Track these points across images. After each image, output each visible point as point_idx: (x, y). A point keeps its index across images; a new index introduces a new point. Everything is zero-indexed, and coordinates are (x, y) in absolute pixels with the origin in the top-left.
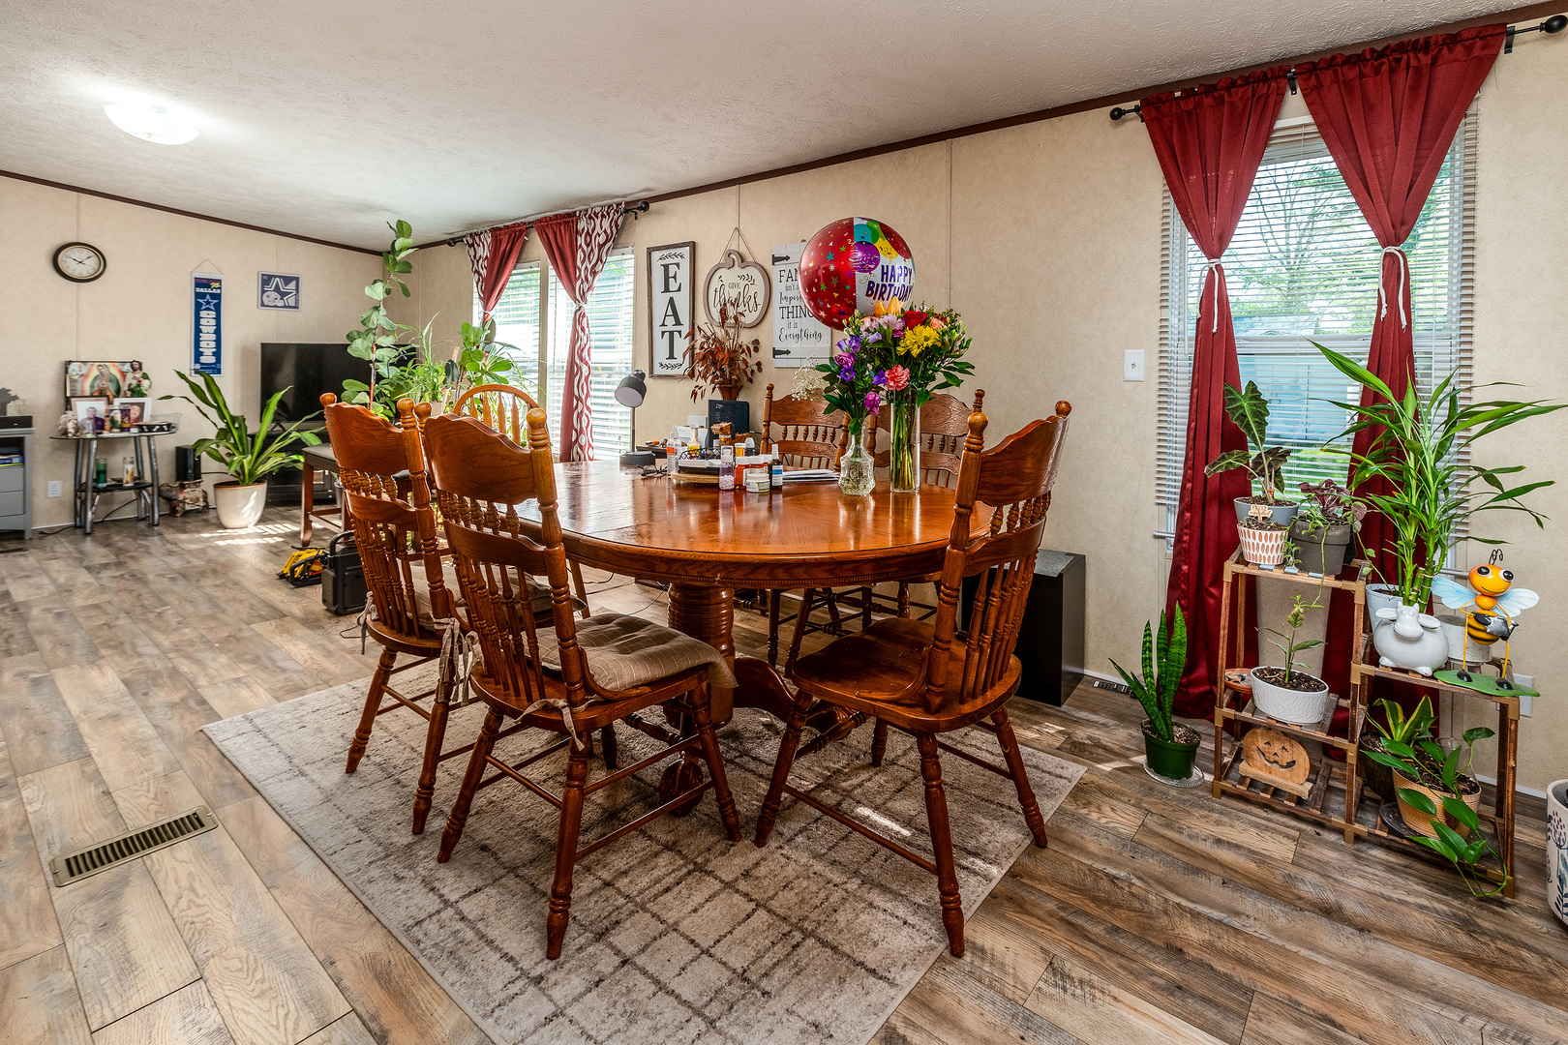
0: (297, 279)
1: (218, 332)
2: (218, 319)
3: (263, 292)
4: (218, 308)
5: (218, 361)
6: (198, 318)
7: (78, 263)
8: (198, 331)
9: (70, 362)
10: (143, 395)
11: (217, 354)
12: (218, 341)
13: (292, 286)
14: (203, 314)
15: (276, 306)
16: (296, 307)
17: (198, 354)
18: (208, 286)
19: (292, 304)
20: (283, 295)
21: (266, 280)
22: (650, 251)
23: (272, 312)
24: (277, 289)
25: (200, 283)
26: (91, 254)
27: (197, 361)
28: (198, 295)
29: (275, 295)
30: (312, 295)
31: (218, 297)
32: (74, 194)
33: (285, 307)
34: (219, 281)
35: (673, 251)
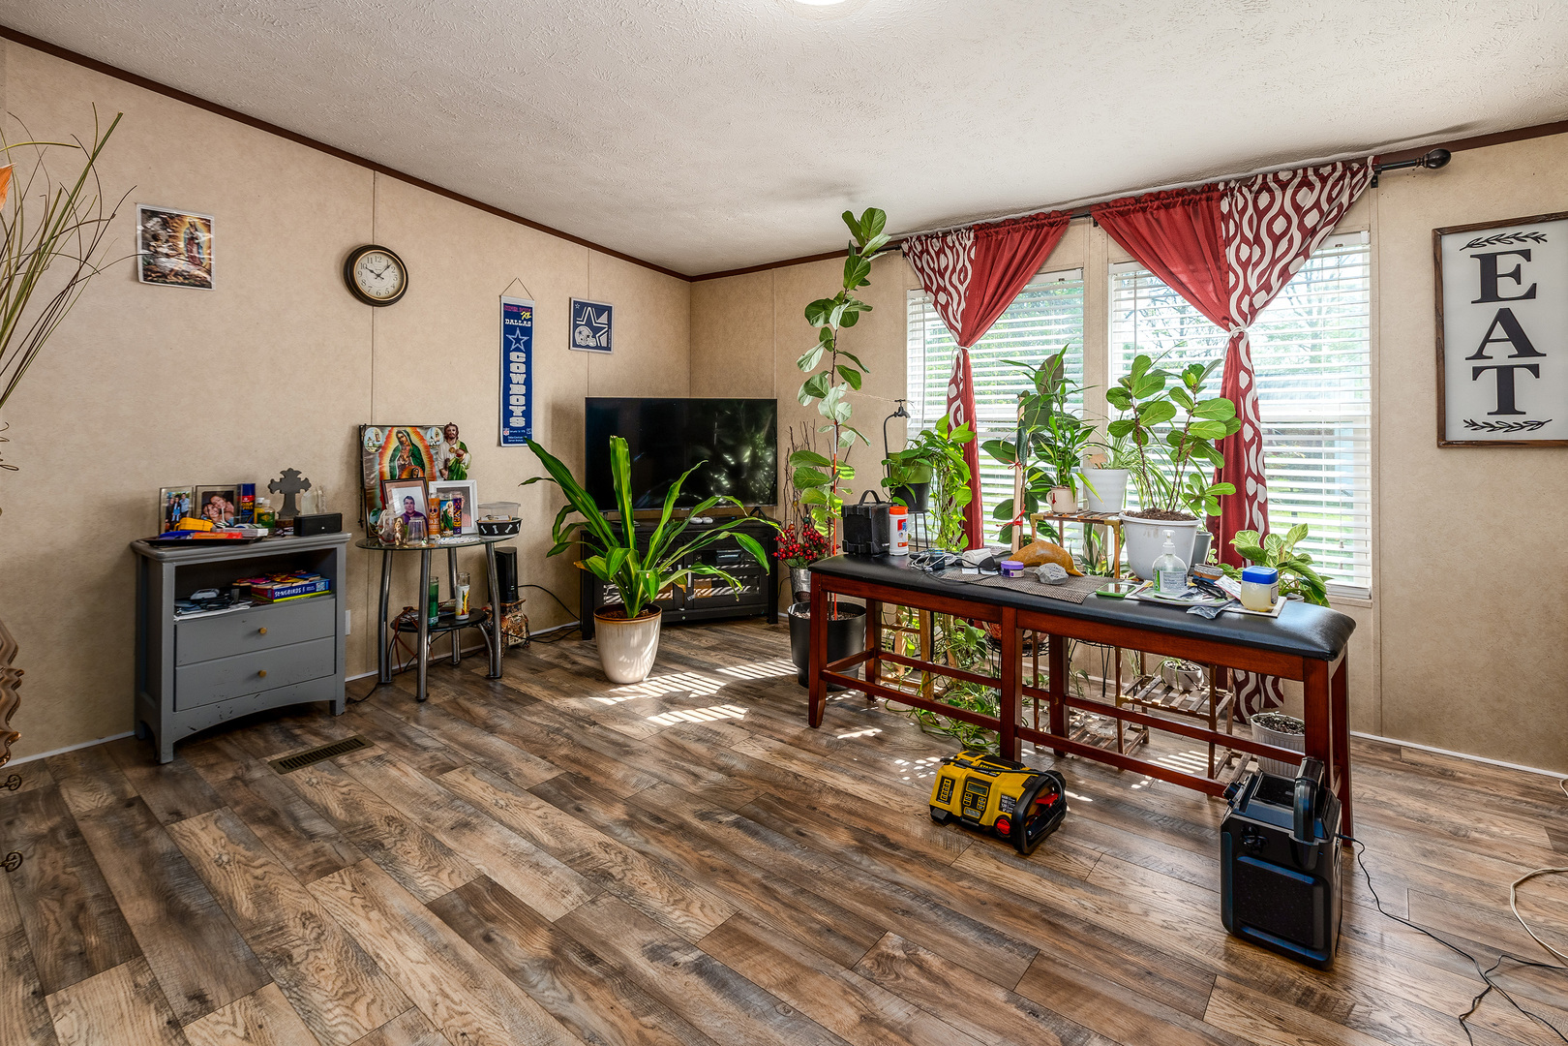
0: (609, 309)
1: (528, 383)
2: (528, 363)
3: (576, 326)
4: (528, 346)
5: (528, 424)
6: (507, 362)
7: (376, 276)
8: (507, 382)
9: (365, 427)
10: (462, 476)
11: (527, 414)
12: (528, 395)
13: (604, 319)
14: (513, 356)
15: (588, 347)
16: (608, 348)
17: (507, 414)
18: (518, 317)
19: (604, 344)
20: (596, 330)
21: (578, 309)
22: (1439, 234)
23: (582, 355)
24: (589, 324)
25: (512, 312)
26: (390, 262)
27: (506, 424)
28: (508, 330)
29: (586, 331)
30: (625, 328)
31: (528, 332)
32: (369, 172)
33: (596, 348)
34: (530, 309)
35: (1510, 231)
